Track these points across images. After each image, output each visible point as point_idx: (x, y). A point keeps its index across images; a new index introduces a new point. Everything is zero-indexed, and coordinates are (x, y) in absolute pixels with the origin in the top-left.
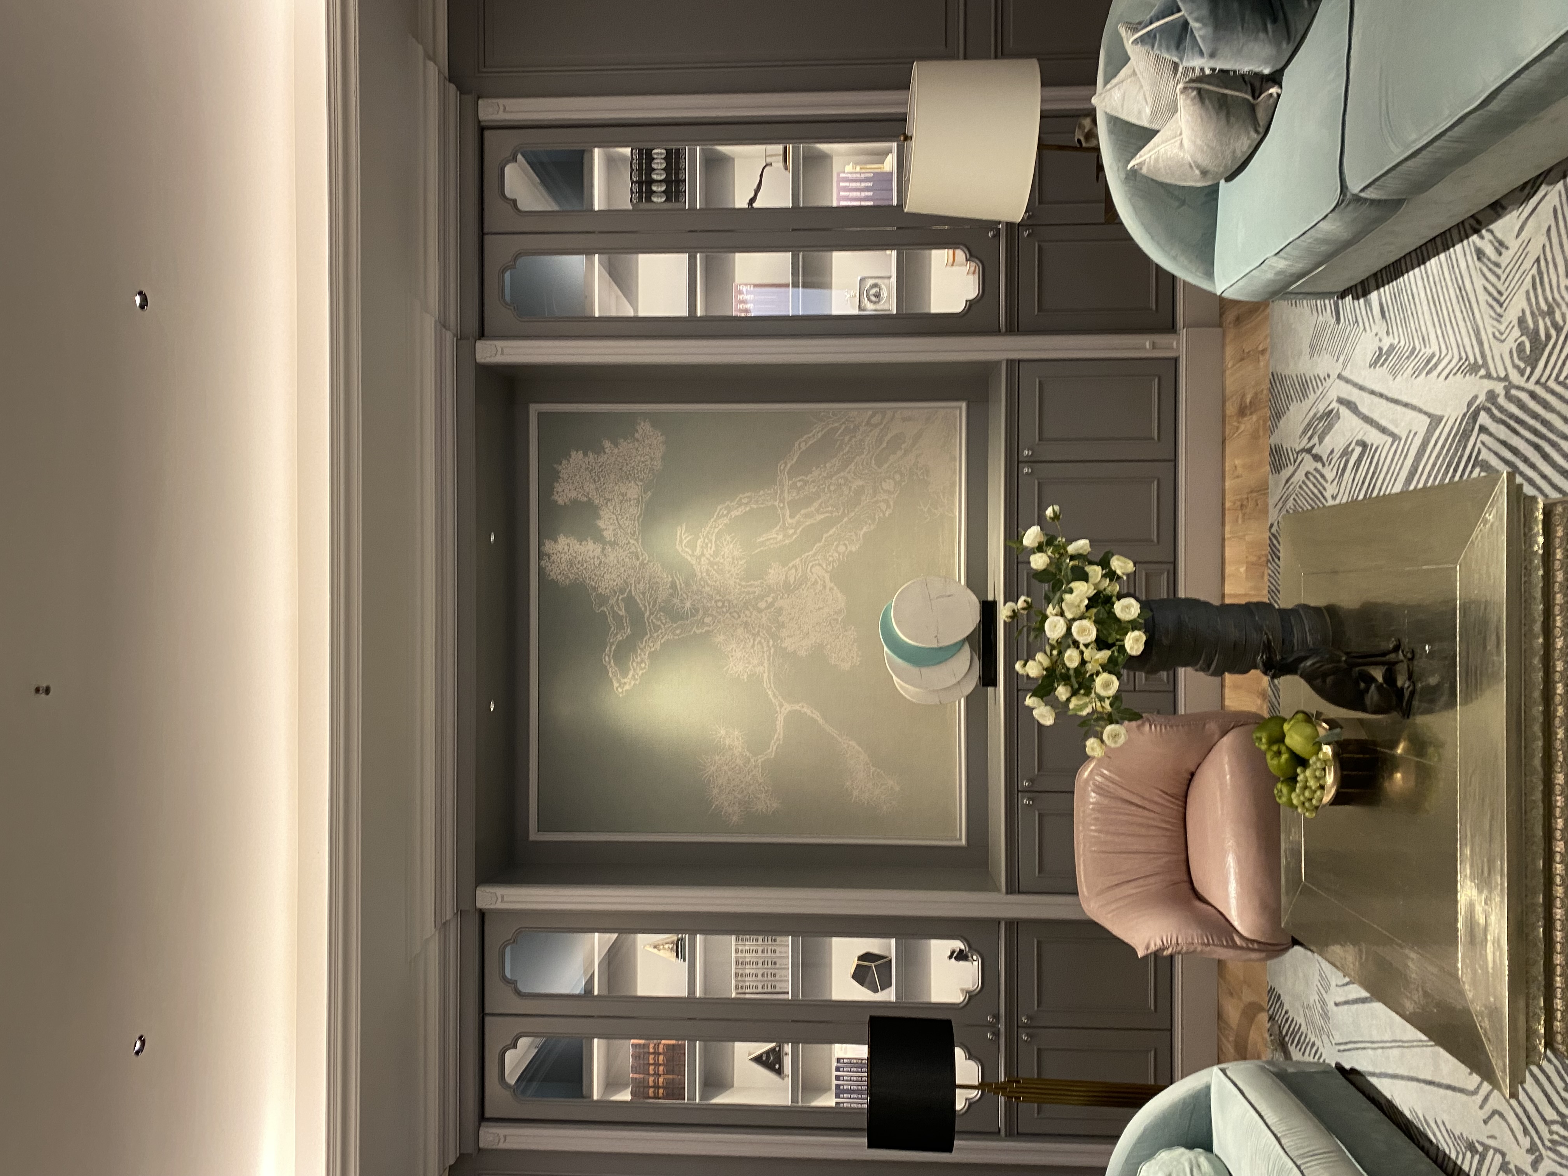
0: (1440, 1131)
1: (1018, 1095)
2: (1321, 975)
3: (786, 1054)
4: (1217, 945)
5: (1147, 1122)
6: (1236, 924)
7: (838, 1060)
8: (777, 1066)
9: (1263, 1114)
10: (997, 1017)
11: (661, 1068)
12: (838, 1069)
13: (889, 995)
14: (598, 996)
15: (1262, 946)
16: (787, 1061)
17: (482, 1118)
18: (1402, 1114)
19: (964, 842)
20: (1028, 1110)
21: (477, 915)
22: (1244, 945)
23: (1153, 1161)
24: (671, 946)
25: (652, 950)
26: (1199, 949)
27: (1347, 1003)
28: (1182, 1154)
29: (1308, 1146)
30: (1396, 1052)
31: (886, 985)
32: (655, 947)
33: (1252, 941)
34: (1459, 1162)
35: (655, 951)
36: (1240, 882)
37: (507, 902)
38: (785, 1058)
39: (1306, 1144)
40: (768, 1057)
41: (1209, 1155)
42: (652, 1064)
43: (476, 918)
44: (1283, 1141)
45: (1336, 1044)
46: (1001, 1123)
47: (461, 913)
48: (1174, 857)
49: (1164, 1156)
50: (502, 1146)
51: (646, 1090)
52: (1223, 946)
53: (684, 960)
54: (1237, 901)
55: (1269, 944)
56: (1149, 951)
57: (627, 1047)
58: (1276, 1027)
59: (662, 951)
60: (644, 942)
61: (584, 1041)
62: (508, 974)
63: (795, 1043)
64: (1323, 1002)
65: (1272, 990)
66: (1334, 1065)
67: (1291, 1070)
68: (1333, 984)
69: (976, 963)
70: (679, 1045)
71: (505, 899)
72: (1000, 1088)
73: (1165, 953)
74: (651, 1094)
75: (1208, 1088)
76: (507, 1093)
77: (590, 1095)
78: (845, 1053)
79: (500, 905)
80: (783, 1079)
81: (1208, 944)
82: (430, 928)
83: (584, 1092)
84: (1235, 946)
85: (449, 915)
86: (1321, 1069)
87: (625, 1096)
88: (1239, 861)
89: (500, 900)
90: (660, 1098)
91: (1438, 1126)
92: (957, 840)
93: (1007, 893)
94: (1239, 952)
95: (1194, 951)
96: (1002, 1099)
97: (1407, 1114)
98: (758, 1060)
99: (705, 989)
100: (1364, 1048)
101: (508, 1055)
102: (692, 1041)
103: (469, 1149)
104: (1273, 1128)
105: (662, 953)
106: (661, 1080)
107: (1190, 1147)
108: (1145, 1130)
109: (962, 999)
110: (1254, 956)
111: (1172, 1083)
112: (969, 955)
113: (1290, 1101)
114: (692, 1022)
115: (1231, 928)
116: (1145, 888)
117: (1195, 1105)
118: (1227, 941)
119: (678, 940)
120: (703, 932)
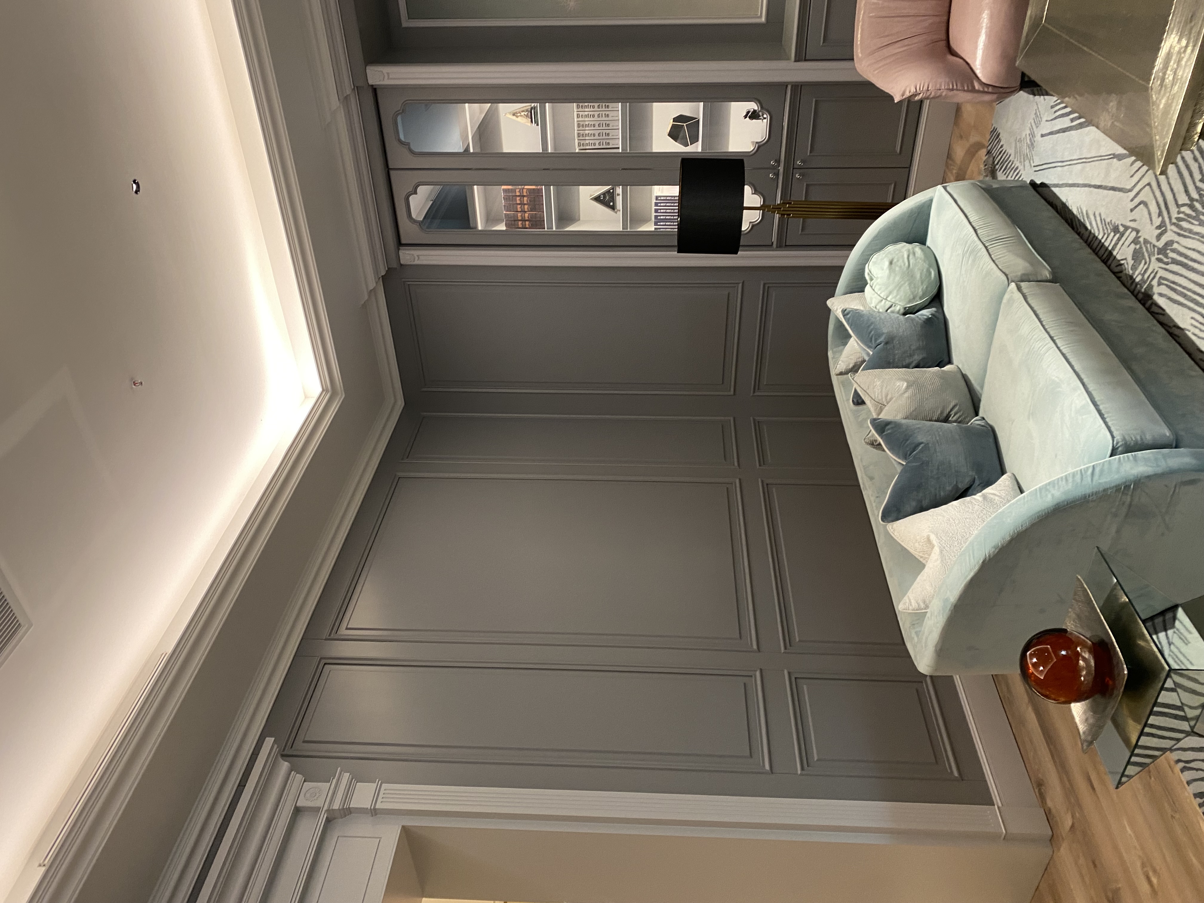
0: (1096, 220)
1: (789, 212)
2: (1036, 114)
3: (618, 195)
4: (960, 90)
5: (882, 226)
6: (978, 72)
7: (657, 198)
8: (611, 204)
9: (968, 214)
10: (778, 161)
11: (526, 207)
12: (656, 204)
13: (697, 148)
14: (473, 153)
15: (995, 89)
16: (619, 200)
17: (400, 244)
18: (1070, 212)
19: (763, 19)
20: (795, 224)
21: (371, 91)
22: (981, 89)
23: (882, 252)
24: (526, 113)
25: (511, 117)
26: (944, 94)
27: (1051, 133)
28: (905, 246)
29: (996, 234)
30: (1079, 166)
31: (694, 139)
32: (514, 115)
33: (988, 85)
34: (1103, 241)
35: (514, 118)
36: (988, 36)
37: (391, 79)
38: (617, 197)
39: (994, 233)
40: (605, 197)
41: (923, 247)
42: (519, 204)
43: (370, 91)
44: (979, 232)
45: (1034, 166)
46: (774, 239)
47: (357, 89)
48: (937, 19)
49: (891, 248)
50: (417, 262)
51: (516, 222)
52: (964, 91)
53: (538, 125)
54: (983, 52)
55: (1001, 88)
56: (904, 97)
57: (500, 191)
58: (991, 159)
59: (520, 118)
60: (505, 110)
61: (467, 187)
62: (402, 137)
63: (624, 185)
64: (1032, 135)
65: (995, 130)
66: (1028, 182)
67: (995, 186)
68: (1044, 119)
69: (765, 121)
70: (538, 190)
71: (390, 77)
72: (777, 208)
73: (917, 98)
74: (520, 226)
75: (931, 201)
76: (415, 228)
77: (476, 227)
78: (662, 192)
79: (387, 82)
80: (616, 213)
81: (952, 90)
82: (335, 102)
83: (471, 225)
84: (973, 90)
85: (348, 91)
86: (1018, 184)
87: (502, 227)
88: (991, 17)
89: (386, 77)
90: (527, 228)
91: (1095, 217)
92: (758, 18)
93: (795, 61)
94: (976, 95)
95: (940, 96)
96: (777, 216)
97: (1075, 211)
98: (597, 199)
99: (555, 146)
100: (1055, 167)
101: (411, 198)
102: (548, 185)
103: (394, 265)
104: (973, 224)
105: (519, 119)
106: (526, 215)
107: (910, 241)
108: (879, 232)
109: (752, 148)
110: (987, 98)
111: (905, 199)
112: (761, 114)
113: (990, 205)
114: (546, 171)
115: (974, 76)
116: (909, 47)
117: (919, 214)
118: (968, 87)
119: (532, 109)
120: (552, 101)
